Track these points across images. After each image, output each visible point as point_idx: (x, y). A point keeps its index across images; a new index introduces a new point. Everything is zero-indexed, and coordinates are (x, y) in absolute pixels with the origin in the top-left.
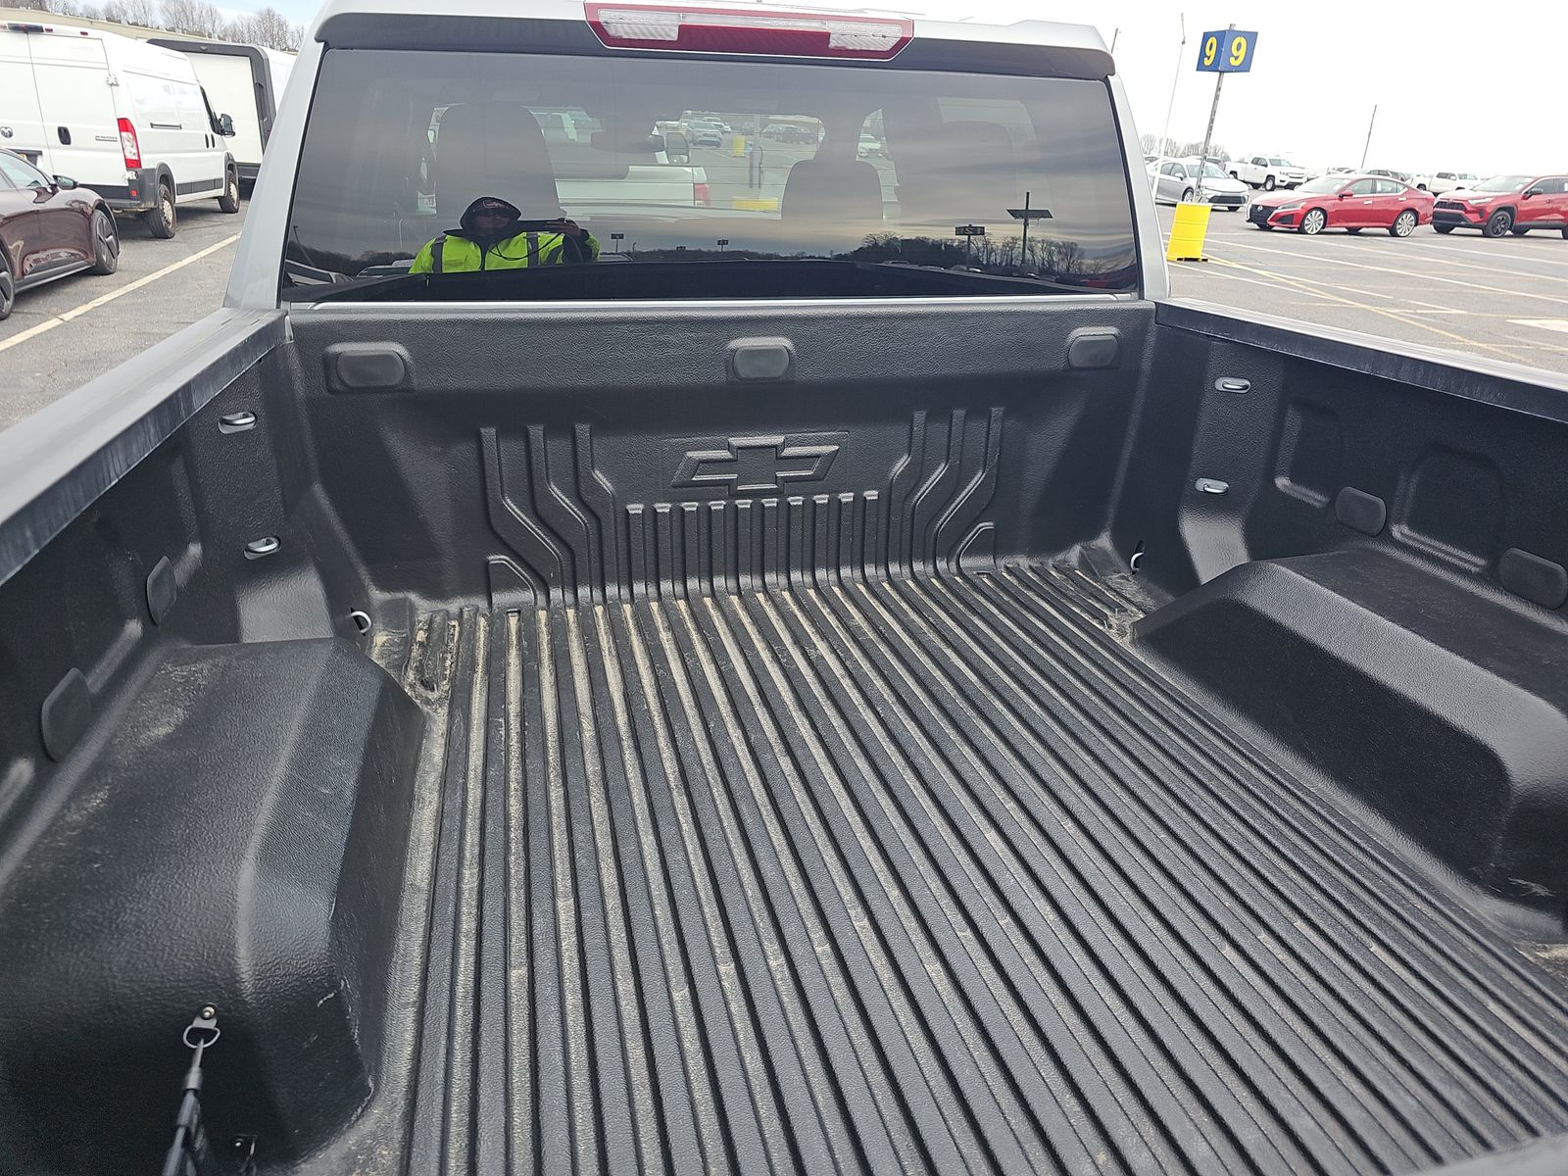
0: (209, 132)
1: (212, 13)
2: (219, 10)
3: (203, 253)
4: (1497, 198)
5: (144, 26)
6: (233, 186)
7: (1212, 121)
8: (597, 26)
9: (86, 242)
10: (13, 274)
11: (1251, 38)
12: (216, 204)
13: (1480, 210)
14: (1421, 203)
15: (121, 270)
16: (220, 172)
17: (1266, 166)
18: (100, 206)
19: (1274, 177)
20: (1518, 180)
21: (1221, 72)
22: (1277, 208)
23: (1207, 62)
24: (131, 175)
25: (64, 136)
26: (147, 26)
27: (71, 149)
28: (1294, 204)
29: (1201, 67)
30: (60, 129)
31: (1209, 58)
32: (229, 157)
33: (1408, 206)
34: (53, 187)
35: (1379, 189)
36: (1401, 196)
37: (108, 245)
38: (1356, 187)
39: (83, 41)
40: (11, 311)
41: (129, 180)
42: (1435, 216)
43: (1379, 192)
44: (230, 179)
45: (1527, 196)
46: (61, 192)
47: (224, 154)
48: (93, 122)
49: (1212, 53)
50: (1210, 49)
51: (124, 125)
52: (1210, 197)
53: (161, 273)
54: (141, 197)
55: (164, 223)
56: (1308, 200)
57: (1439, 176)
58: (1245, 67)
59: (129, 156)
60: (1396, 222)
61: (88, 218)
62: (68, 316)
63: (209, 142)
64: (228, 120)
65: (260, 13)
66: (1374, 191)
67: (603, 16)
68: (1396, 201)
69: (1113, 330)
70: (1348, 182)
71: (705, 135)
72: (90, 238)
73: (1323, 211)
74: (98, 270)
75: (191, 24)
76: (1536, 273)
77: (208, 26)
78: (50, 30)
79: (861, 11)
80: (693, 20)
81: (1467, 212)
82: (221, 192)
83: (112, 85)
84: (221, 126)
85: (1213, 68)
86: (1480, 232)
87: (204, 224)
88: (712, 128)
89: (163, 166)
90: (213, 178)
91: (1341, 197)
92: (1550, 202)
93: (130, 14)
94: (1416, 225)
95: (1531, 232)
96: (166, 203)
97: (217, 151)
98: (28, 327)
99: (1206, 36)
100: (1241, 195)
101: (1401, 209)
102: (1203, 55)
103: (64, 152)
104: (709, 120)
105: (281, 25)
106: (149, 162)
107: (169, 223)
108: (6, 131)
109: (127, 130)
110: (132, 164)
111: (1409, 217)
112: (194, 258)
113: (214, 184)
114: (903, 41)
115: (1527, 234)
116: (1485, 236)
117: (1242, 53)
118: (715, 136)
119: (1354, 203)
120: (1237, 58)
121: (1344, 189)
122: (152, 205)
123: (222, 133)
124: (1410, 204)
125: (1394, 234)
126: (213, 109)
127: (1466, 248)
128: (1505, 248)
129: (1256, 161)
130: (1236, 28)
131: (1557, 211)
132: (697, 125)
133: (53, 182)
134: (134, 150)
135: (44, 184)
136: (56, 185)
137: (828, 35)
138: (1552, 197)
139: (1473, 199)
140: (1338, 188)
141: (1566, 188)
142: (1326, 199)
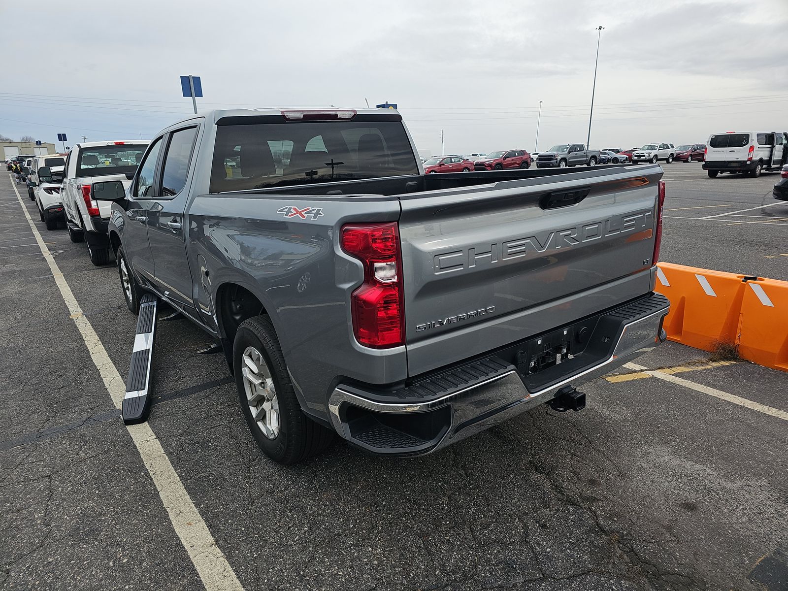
4: (494, 160)
8: (284, 116)
11: (395, 106)
13: (490, 165)
14: (469, 165)
20: (500, 153)
33: (465, 166)
35: (453, 161)
36: (461, 163)
38: (445, 161)
42: (475, 169)
45: (505, 158)
56: (429, 168)
57: (473, 155)
66: (452, 162)
67: (286, 114)
68: (460, 165)
69: (416, 182)
70: (442, 159)
73: (435, 171)
79: (338, 108)
80: (306, 113)
81: (486, 167)
91: (440, 166)
92: (512, 160)
99: (378, 107)
101: (463, 168)
114: (355, 115)
119: (445, 168)
121: (440, 162)
130: (388, 103)
131: (516, 163)
137: (337, 115)
138: (513, 158)
139: (487, 162)
140: (438, 162)
141: (517, 155)
142: (435, 167)
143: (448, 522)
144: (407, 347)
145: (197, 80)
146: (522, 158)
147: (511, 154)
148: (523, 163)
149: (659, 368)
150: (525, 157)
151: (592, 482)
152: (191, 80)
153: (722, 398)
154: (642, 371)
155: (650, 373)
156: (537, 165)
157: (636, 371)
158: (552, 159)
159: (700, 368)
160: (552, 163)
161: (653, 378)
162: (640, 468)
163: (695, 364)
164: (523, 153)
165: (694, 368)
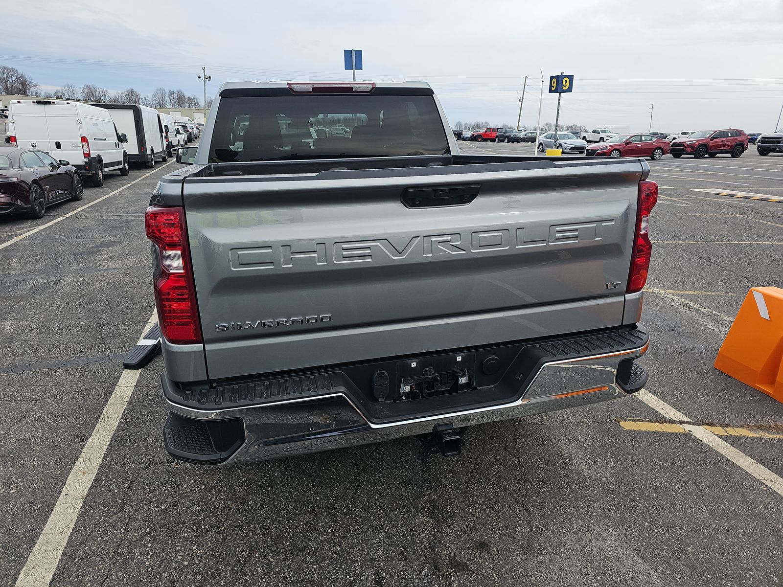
0: (117, 141)
1: (104, 91)
2: (108, 91)
3: (117, 191)
4: (698, 140)
5: (72, 99)
6: (126, 164)
7: (558, 113)
8: (291, 89)
9: (71, 188)
10: (45, 200)
11: (571, 78)
12: (119, 172)
13: (691, 146)
14: (664, 145)
15: (84, 199)
16: (121, 159)
17: (599, 133)
18: (76, 172)
19: (603, 138)
20: (708, 132)
21: (560, 93)
22: (598, 150)
23: (553, 89)
24: (86, 160)
25: (58, 145)
26: (74, 100)
27: (62, 150)
28: (605, 148)
29: (551, 91)
30: (56, 143)
31: (553, 87)
32: (125, 152)
33: (658, 146)
34: (59, 165)
35: (643, 139)
36: (654, 142)
37: (79, 188)
38: (633, 139)
39: (68, 106)
40: (44, 215)
41: (85, 162)
42: (671, 150)
43: (644, 141)
44: (125, 161)
45: (712, 139)
46: (62, 167)
47: (123, 150)
48: (70, 140)
49: (555, 85)
50: (554, 83)
51: (84, 139)
52: (570, 147)
53: (101, 199)
54: (90, 169)
55: (99, 180)
56: (612, 146)
57: (682, 133)
58: (570, 90)
59: (85, 152)
60: (653, 154)
61: (72, 178)
62: (68, 215)
63: (117, 146)
64: (124, 136)
65: (127, 91)
66: (641, 140)
67: (293, 86)
68: (652, 144)
70: (629, 137)
71: (337, 133)
72: (73, 185)
73: (619, 150)
74: (76, 199)
75: (95, 97)
76: (712, 171)
77: (103, 98)
78: (54, 103)
80: (316, 86)
81: (686, 147)
82: (121, 167)
83: (79, 123)
84: (122, 139)
85: (555, 91)
86: (693, 156)
87: (115, 180)
88: (340, 130)
89: (99, 156)
90: (118, 160)
91: (627, 144)
92: (723, 141)
93: (66, 95)
94: (663, 154)
95: (718, 155)
96: (100, 172)
97: (120, 149)
98: (52, 220)
99: (552, 78)
100: (584, 146)
101: (655, 148)
102: (551, 86)
103: (58, 152)
104: (339, 126)
105: (137, 96)
106: (93, 154)
107: (101, 180)
108: (34, 145)
109: (85, 142)
110: (87, 155)
111: (658, 152)
112: (113, 193)
113: (119, 163)
114: (373, 88)
115: (716, 156)
116: (695, 158)
117: (568, 84)
118: (342, 134)
119: (632, 146)
120: (565, 86)
121: (627, 140)
122: (94, 172)
123: (122, 142)
124: (659, 145)
125: (653, 159)
126: (118, 132)
127: (688, 163)
128: (706, 163)
129: (594, 131)
130: (564, 74)
131: (727, 145)
132: (333, 129)
133: (59, 163)
134: (88, 150)
135: (55, 164)
136: (60, 164)
137: (352, 87)
138: (724, 139)
139: (688, 142)
140: (624, 140)
141: (730, 135)
142: (620, 145)
143: (288, 543)
144: (206, 346)
145: (359, 53)
146: (736, 139)
147: (722, 134)
148: (737, 145)
149: (708, 425)
150: (740, 138)
151: (483, 546)
152: (354, 53)
153: (769, 484)
154: (681, 422)
155: (688, 427)
156: (758, 148)
157: (671, 422)
158: (779, 142)
159: (771, 436)
160: (778, 147)
161: (688, 436)
162: (561, 547)
163: (768, 429)
164: (739, 133)
165: (761, 434)
